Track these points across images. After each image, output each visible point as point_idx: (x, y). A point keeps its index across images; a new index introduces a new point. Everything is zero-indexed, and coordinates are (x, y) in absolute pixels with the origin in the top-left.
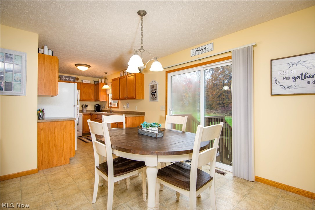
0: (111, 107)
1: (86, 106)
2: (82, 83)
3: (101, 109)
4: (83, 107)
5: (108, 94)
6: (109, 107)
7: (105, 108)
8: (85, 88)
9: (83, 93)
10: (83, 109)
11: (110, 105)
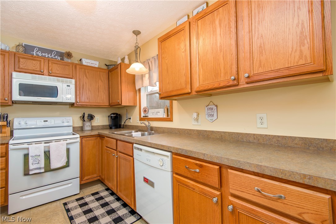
0: (145, 118)
1: (91, 117)
2: (82, 65)
3: (123, 123)
4: (84, 121)
5: (140, 90)
6: (141, 119)
7: (131, 120)
8: (86, 76)
9: (83, 88)
10: (83, 124)
11: (143, 115)
